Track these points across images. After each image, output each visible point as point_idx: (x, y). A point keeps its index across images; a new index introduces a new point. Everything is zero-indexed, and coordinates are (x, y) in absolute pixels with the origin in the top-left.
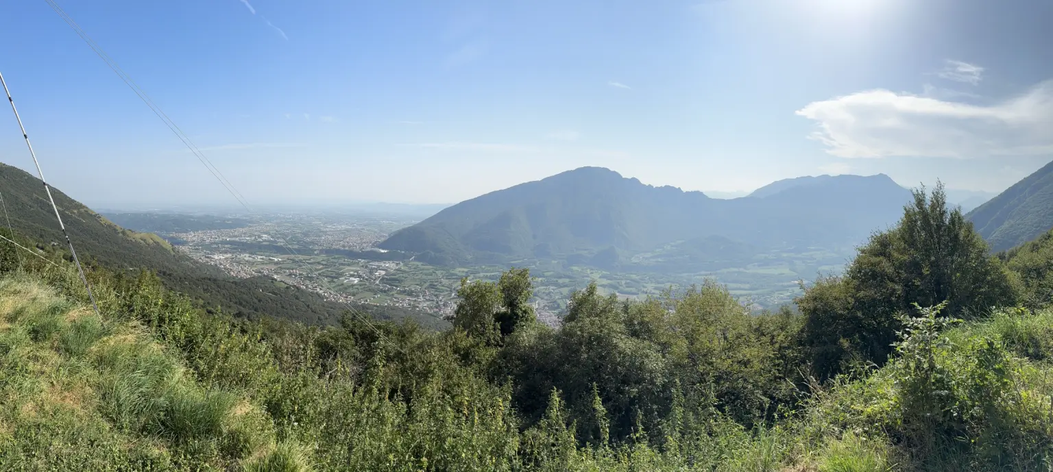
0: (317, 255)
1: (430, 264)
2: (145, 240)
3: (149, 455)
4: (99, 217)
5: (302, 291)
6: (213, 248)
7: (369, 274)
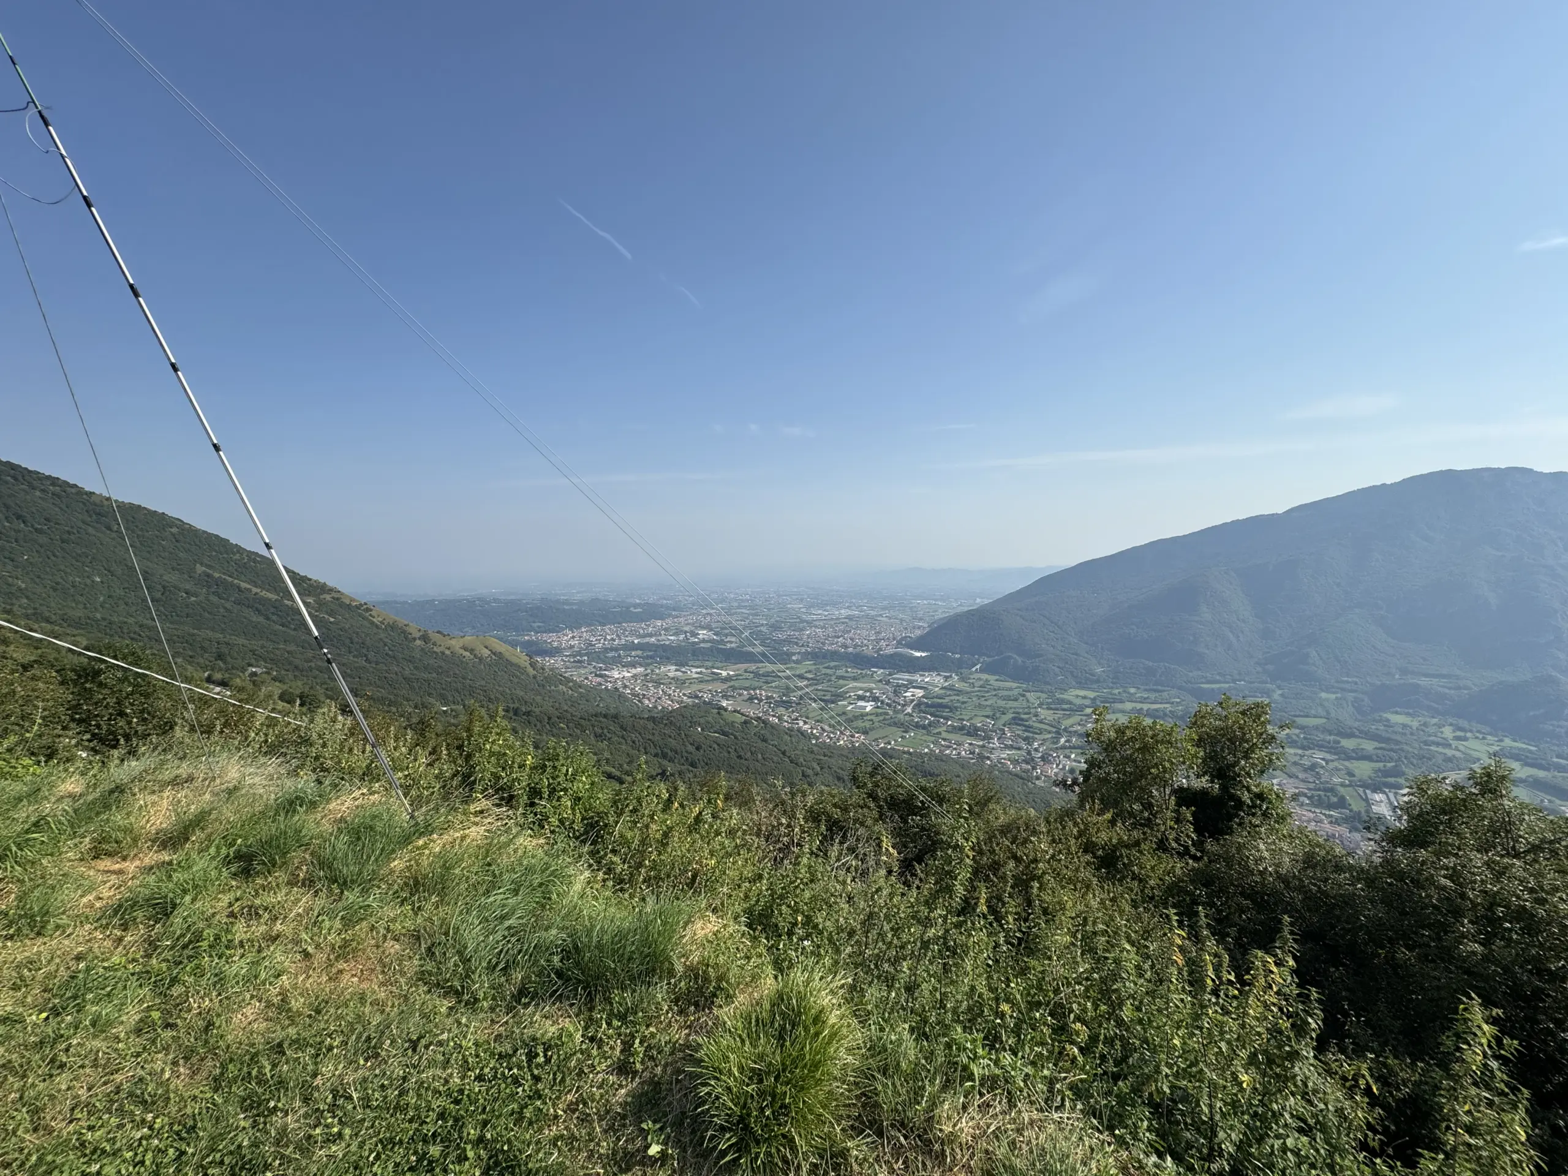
0: (797, 662)
1: (1015, 679)
2: (472, 651)
3: (538, 1035)
4: (368, 610)
5: (773, 727)
6: (609, 657)
7: (891, 695)
